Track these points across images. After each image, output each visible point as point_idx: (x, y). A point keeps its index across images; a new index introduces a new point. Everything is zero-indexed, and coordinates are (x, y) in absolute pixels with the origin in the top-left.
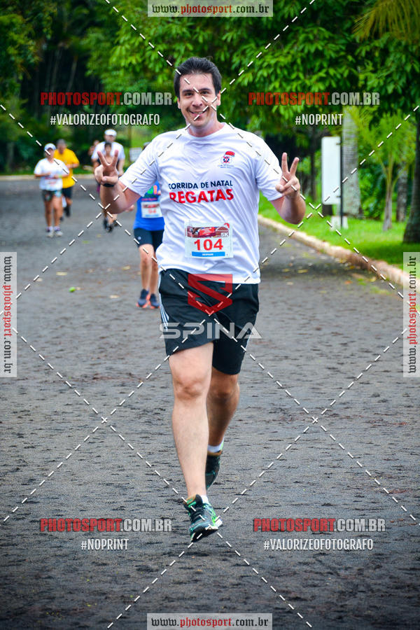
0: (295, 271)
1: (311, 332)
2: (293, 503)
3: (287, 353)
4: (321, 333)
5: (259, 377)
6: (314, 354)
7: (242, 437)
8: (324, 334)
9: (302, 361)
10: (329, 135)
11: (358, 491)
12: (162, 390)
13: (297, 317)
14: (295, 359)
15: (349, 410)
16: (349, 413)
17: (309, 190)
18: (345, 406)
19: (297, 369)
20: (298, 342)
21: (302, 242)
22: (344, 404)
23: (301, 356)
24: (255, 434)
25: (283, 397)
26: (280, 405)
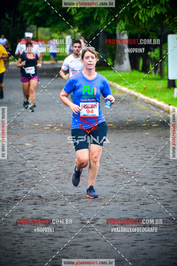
0: (151, 125)
1: (162, 166)
3: (146, 180)
4: (169, 167)
5: (127, 197)
6: (164, 181)
7: (116, 238)
8: (171, 168)
9: (156, 186)
10: (172, 33)
12: (61, 207)
14: (151, 185)
17: (159, 70)
19: (153, 191)
20: (153, 173)
21: (154, 105)
23: (155, 183)
24: (125, 236)
25: (143, 211)
26: (142, 216)
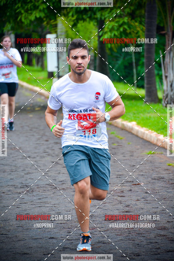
0: (34, 109)
1: (42, 143)
2: (33, 238)
3: (30, 154)
4: (48, 143)
5: (14, 168)
6: (44, 154)
8: (50, 144)
9: (38, 159)
10: (50, 33)
11: (69, 230)
13: (35, 134)
14: (34, 158)
15: (64, 185)
16: (64, 186)
17: (40, 64)
18: (62, 183)
20: (36, 148)
21: (34, 92)
22: (61, 181)
23: (37, 156)
25: (27, 179)
26: (26, 183)
